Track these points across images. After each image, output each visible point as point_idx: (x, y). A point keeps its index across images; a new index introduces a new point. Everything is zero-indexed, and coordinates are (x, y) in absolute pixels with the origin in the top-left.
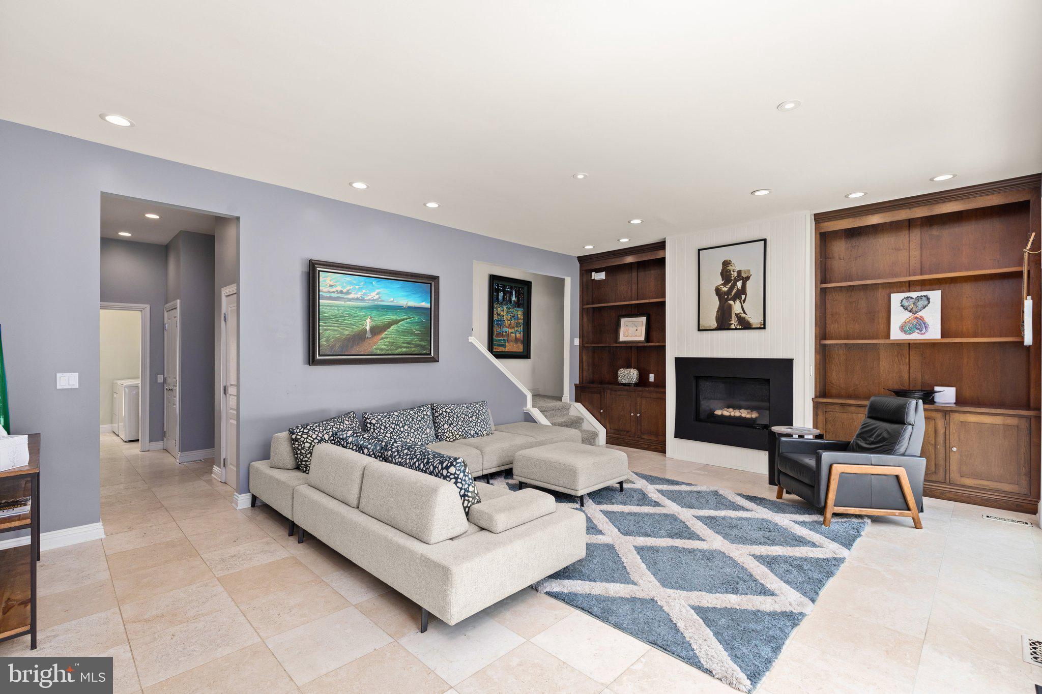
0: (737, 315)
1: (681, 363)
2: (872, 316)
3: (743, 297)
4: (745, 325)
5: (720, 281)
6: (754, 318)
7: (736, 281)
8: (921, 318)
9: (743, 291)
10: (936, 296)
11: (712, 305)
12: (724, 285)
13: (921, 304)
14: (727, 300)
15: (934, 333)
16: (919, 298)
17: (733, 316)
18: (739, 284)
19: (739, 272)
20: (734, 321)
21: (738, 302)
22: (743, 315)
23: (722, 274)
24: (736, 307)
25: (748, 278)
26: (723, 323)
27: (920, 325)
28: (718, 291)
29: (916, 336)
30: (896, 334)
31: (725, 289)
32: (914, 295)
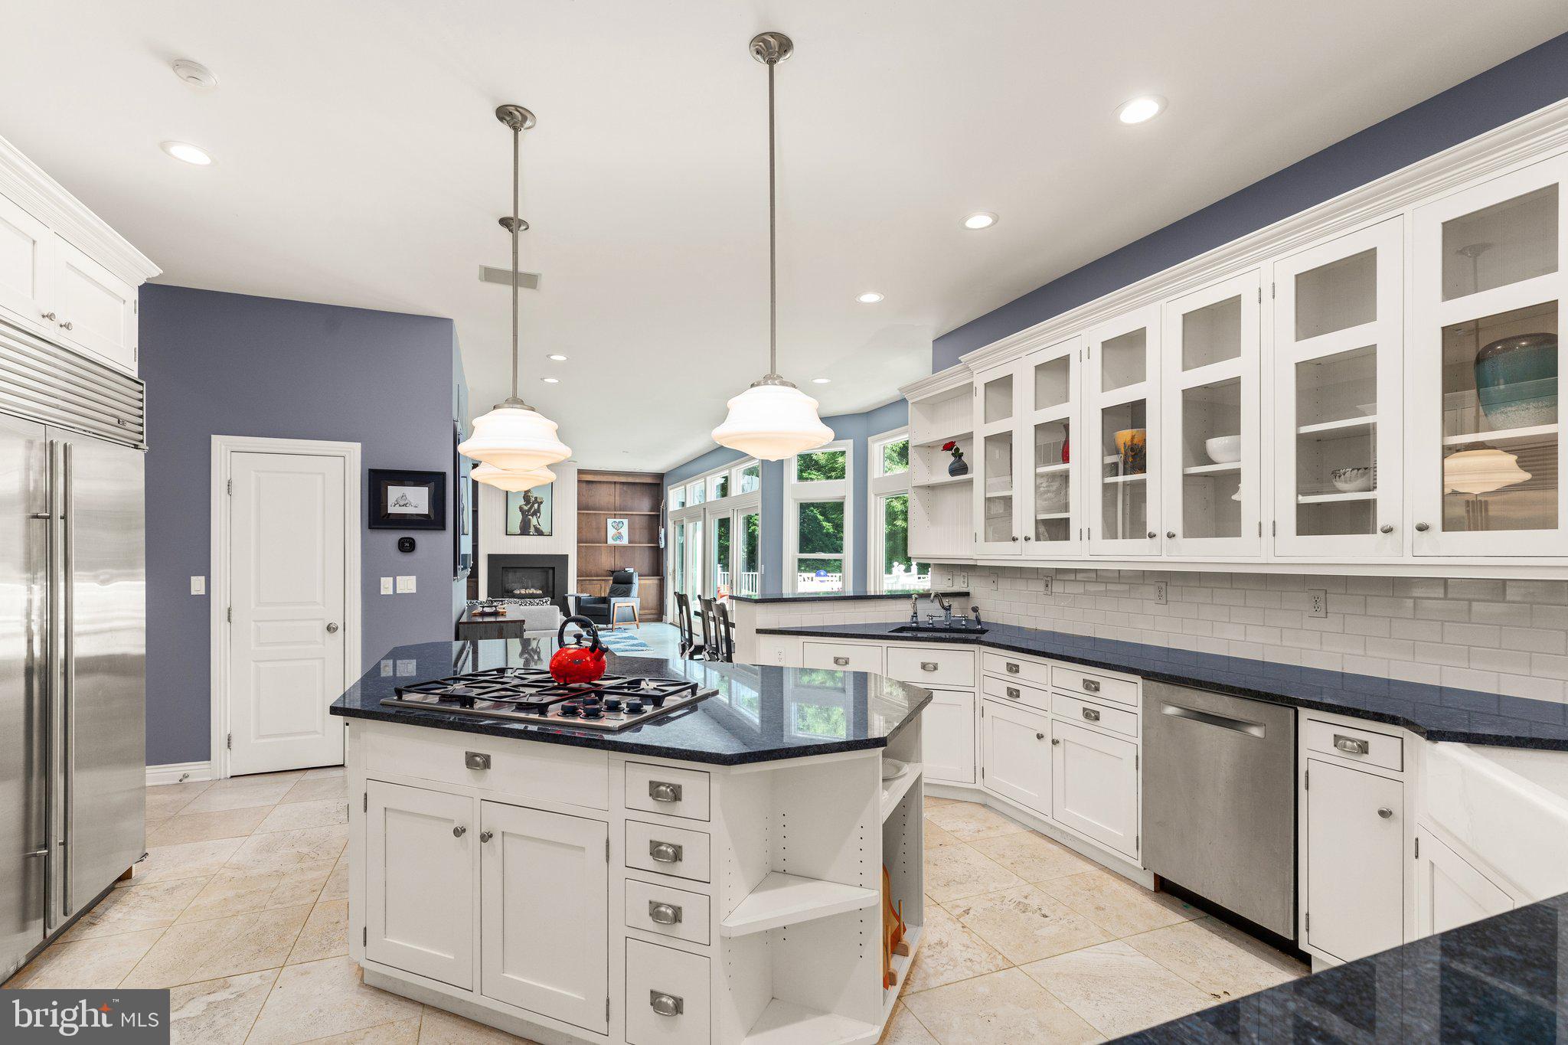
0: (534, 526)
1: (492, 558)
2: (598, 529)
3: (538, 514)
4: (540, 533)
5: (522, 502)
6: (545, 529)
7: (534, 504)
8: (620, 533)
9: (538, 510)
10: (626, 521)
11: (516, 518)
12: (526, 505)
13: (621, 525)
14: (527, 515)
15: (625, 541)
16: (619, 522)
17: (532, 526)
18: (536, 506)
19: (536, 498)
20: (532, 530)
21: (535, 517)
22: (538, 526)
23: (524, 497)
24: (534, 521)
25: (542, 503)
26: (525, 530)
27: (619, 537)
28: (521, 509)
29: (618, 542)
30: (610, 541)
31: (526, 508)
32: (617, 520)
